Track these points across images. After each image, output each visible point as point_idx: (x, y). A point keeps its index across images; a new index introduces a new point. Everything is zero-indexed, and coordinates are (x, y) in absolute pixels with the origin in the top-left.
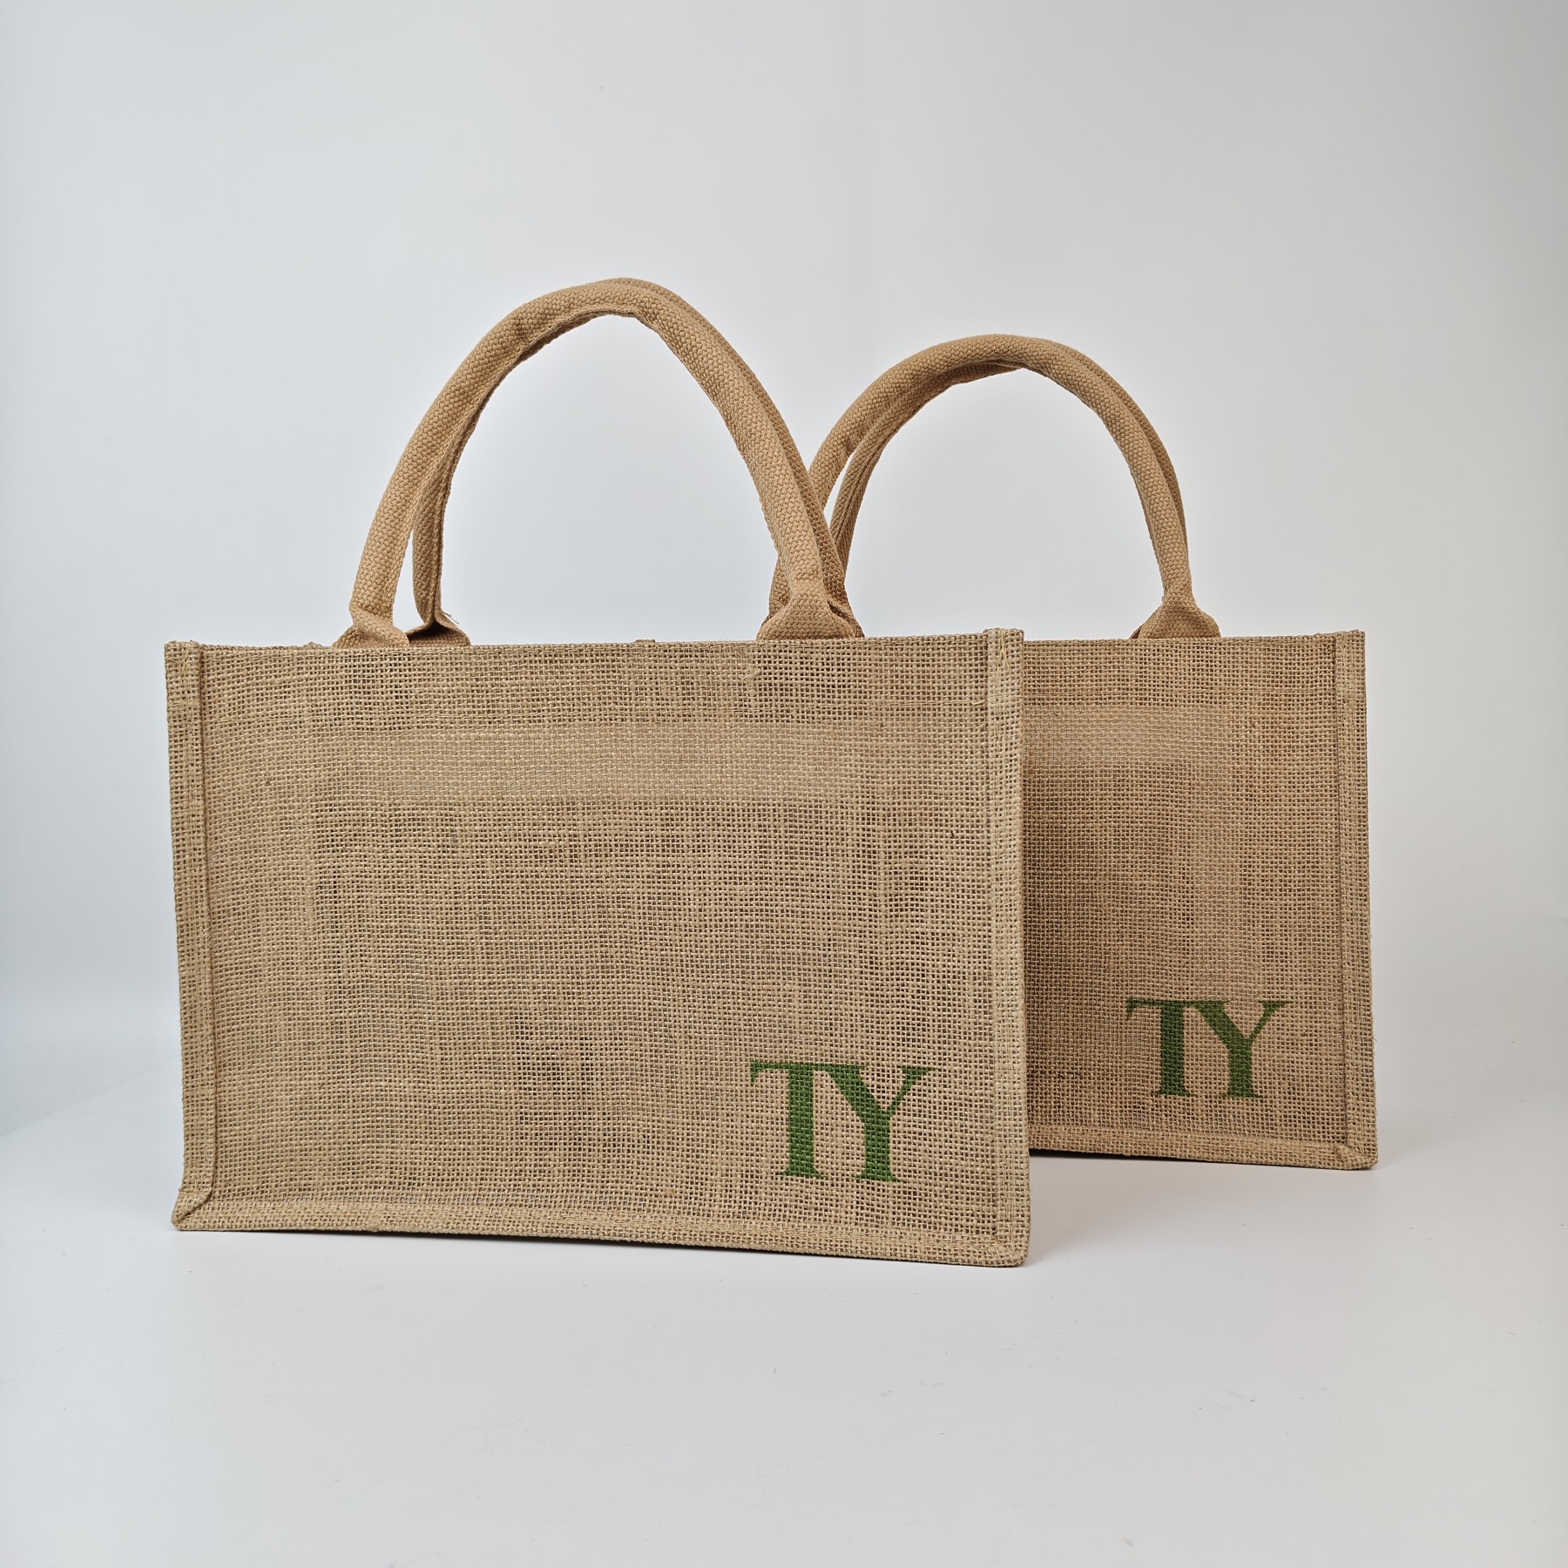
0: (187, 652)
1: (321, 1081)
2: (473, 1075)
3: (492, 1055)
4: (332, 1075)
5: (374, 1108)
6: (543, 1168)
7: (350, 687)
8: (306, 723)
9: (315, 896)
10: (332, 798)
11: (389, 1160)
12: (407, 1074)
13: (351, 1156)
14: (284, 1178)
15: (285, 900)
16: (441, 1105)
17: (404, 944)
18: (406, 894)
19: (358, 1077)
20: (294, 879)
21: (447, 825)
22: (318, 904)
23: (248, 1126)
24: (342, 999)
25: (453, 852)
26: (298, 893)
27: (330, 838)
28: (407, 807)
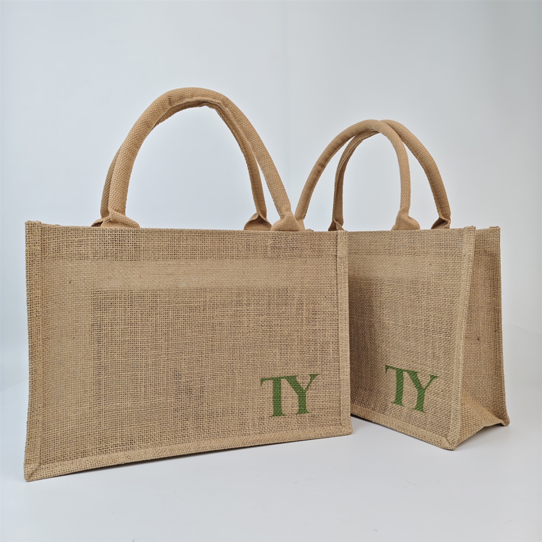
0: (37, 225)
1: (90, 406)
2: (157, 396)
3: (165, 387)
4: (95, 403)
5: (114, 414)
6: (185, 428)
7: (113, 243)
8: (90, 257)
9: (90, 329)
10: (101, 289)
11: (121, 434)
12: (129, 399)
13: (104, 435)
14: (73, 449)
15: (76, 331)
16: (143, 409)
17: (131, 347)
18: (134, 326)
19: (107, 402)
20: (80, 323)
21: (154, 298)
22: (91, 332)
23: (56, 429)
24: (101, 371)
25: (156, 309)
26: (82, 329)
27: (99, 305)
28: (136, 291)
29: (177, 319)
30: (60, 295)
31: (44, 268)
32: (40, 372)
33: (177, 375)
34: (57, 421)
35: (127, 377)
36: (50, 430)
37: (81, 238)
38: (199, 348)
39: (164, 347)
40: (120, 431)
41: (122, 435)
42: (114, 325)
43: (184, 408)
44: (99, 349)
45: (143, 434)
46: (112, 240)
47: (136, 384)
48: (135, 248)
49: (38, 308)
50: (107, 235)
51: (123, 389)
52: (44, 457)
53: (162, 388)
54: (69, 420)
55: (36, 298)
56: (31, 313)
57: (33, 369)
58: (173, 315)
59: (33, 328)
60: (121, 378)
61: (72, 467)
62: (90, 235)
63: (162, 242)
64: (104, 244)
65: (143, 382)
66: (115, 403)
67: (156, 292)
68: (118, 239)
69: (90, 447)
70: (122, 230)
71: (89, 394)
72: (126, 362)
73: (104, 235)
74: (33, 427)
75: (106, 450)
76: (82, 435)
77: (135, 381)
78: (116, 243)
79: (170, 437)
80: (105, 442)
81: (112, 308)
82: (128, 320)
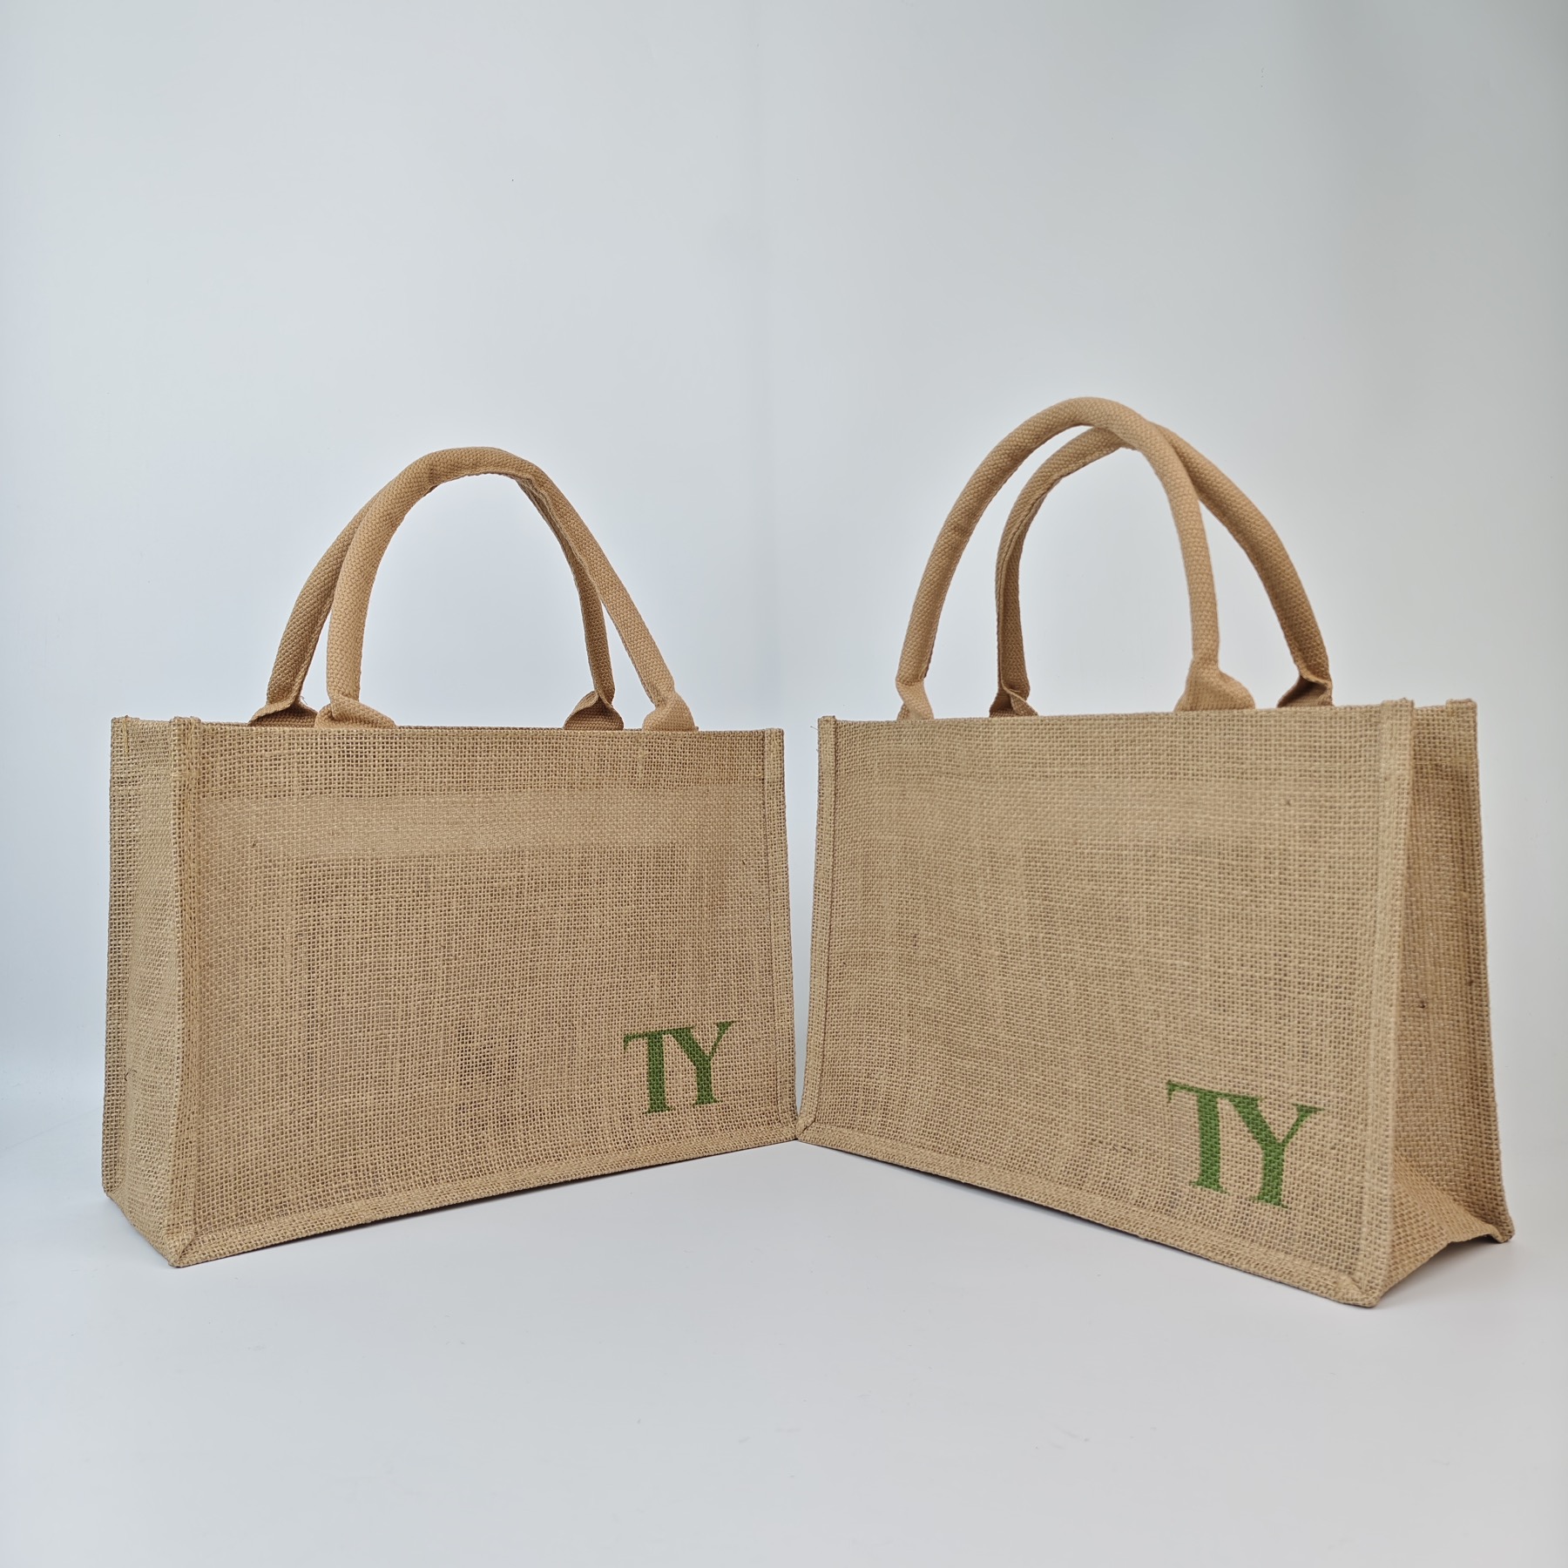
0: (194, 726)
1: (292, 1108)
2: (425, 1079)
3: (441, 1061)
4: (301, 1101)
5: (339, 1123)
6: (479, 1145)
7: (344, 761)
8: (296, 792)
9: (294, 943)
10: (316, 856)
11: (353, 1165)
12: (369, 1088)
13: (320, 1169)
14: (260, 1201)
15: (265, 948)
16: (396, 1110)
17: (376, 977)
18: (382, 934)
19: (325, 1098)
20: (273, 929)
21: (422, 874)
22: (296, 949)
23: (224, 1160)
24: (315, 1032)
25: (426, 896)
26: (278, 943)
27: (312, 891)
28: (387, 860)
29: (467, 915)
30: (233, 872)
31: (204, 815)
32: (195, 1036)
33: (464, 1035)
34: (226, 1143)
35: (365, 1043)
36: (212, 1162)
37: (277, 752)
38: (508, 974)
39: (441, 975)
40: (352, 1157)
41: (355, 1167)
42: (342, 933)
43: (477, 1104)
44: (312, 984)
45: (397, 1162)
46: (341, 753)
47: (385, 1055)
49: (193, 900)
50: (332, 745)
51: (357, 1068)
52: (202, 1219)
53: (434, 1062)
54: (250, 1138)
55: (190, 880)
56: (181, 911)
57: (186, 1030)
58: (459, 907)
59: (185, 942)
60: (353, 1044)
61: (265, 1236)
62: (296, 745)
63: (442, 756)
64: (326, 762)
65: (398, 1051)
66: (342, 1099)
67: (427, 861)
68: (352, 752)
69: (293, 1195)
70: (361, 734)
71: (289, 1081)
72: (365, 1011)
73: (325, 744)
74: (181, 1156)
75: (327, 1198)
76: (277, 1169)
77: (383, 1049)
78: (348, 761)
79: (452, 1165)
80: (323, 1183)
81: (338, 898)
82: (371, 920)
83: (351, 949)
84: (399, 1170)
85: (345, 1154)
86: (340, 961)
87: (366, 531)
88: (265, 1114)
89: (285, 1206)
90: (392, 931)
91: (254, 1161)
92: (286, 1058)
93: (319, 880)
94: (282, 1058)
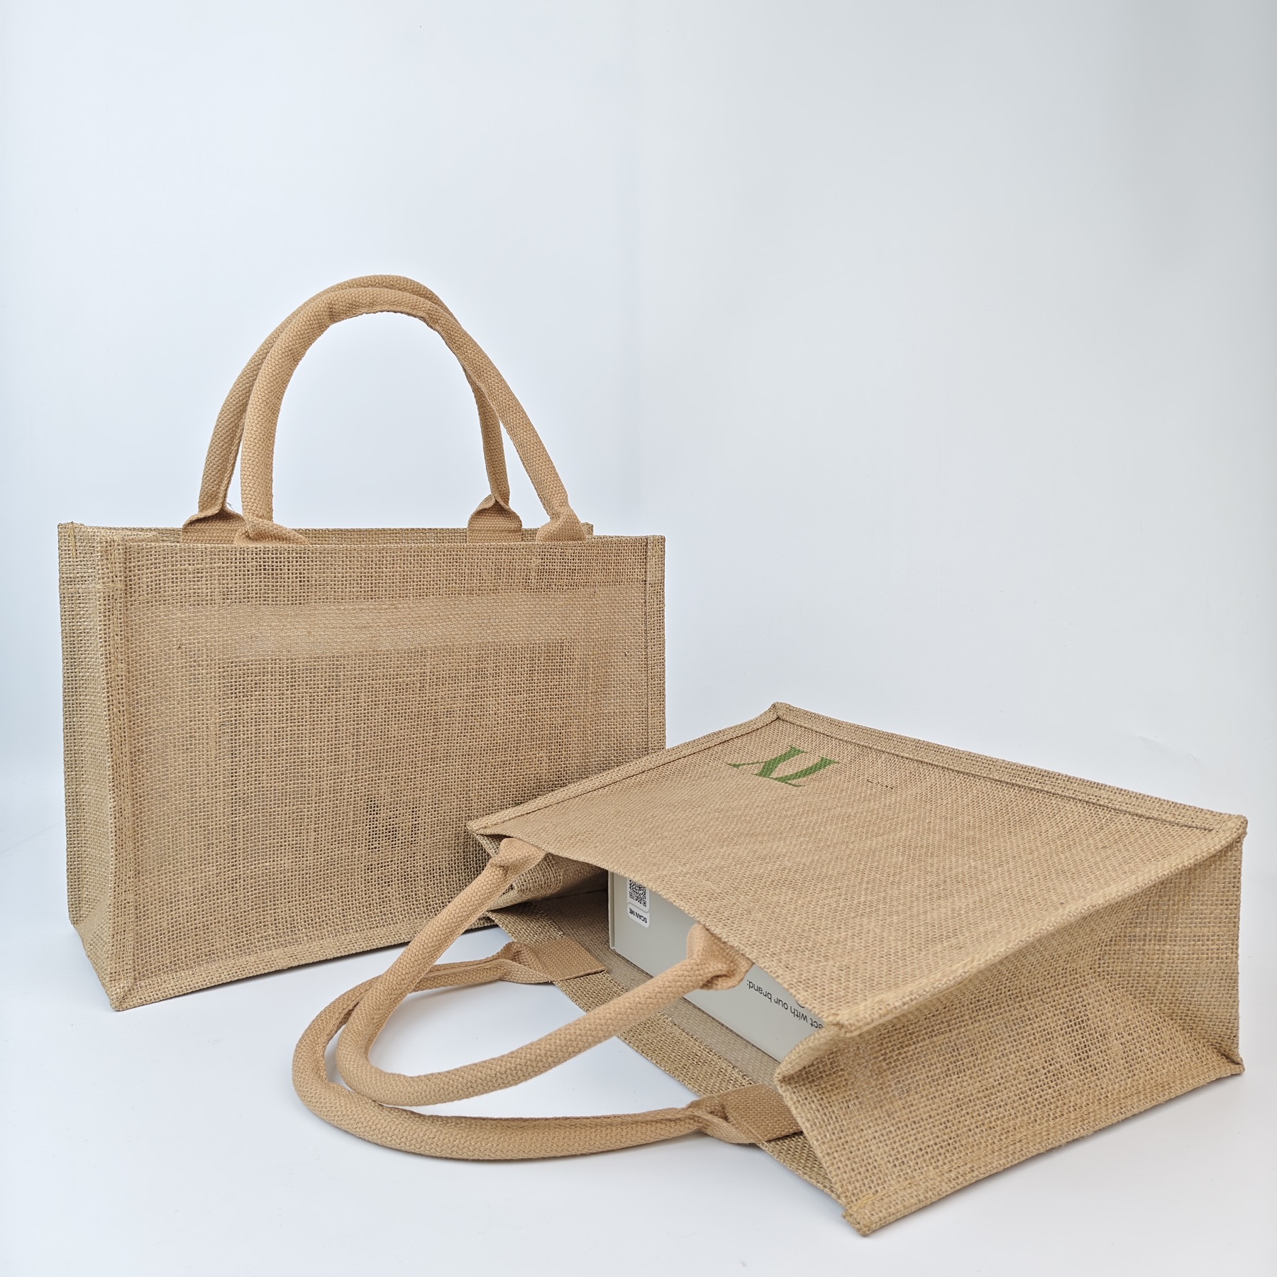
0: (116, 544)
1: (218, 871)
2: (337, 845)
3: (351, 830)
5: (260, 883)
6: (385, 899)
7: (260, 574)
8: (216, 601)
9: (218, 732)
10: (237, 657)
11: (273, 918)
12: (287, 854)
13: (244, 922)
14: (192, 950)
15: (191, 737)
16: (311, 871)
17: (292, 761)
18: (297, 724)
19: (248, 863)
20: (199, 721)
21: (333, 672)
22: (220, 738)
23: (159, 916)
24: (238, 808)
25: (336, 691)
26: (203, 732)
27: (234, 687)
28: (301, 660)
30: (161, 671)
31: (132, 621)
32: (128, 813)
33: (372, 808)
34: (160, 902)
35: (283, 816)
36: (148, 918)
37: (198, 566)
38: (411, 756)
39: (351, 758)
40: (272, 911)
41: (275, 920)
42: (261, 723)
43: (384, 864)
44: (234, 767)
45: (312, 915)
46: (258, 568)
47: (301, 826)
48: (300, 581)
49: (121, 696)
50: (250, 560)
51: (276, 837)
52: (140, 967)
53: (345, 831)
54: (181, 897)
55: (118, 678)
56: (109, 706)
57: (117, 808)
58: (367, 700)
59: (113, 733)
60: (272, 817)
61: (194, 981)
62: (217, 560)
63: (350, 568)
64: (244, 575)
65: (313, 823)
66: (263, 863)
67: (337, 661)
68: (269, 566)
69: (220, 944)
70: (276, 550)
71: (215, 849)
72: (282, 789)
73: (244, 559)
74: (120, 915)
75: (250, 946)
76: (206, 923)
77: (299, 821)
78: (265, 574)
79: (361, 917)
80: (247, 934)
81: (257, 693)
82: (287, 712)
83: (269, 737)
84: (314, 922)
85: (266, 908)
86: (259, 747)
87: (270, 367)
88: (194, 876)
89: (213, 954)
90: (306, 722)
91: (185, 916)
92: (212, 829)
93: (240, 678)
94: (208, 830)
